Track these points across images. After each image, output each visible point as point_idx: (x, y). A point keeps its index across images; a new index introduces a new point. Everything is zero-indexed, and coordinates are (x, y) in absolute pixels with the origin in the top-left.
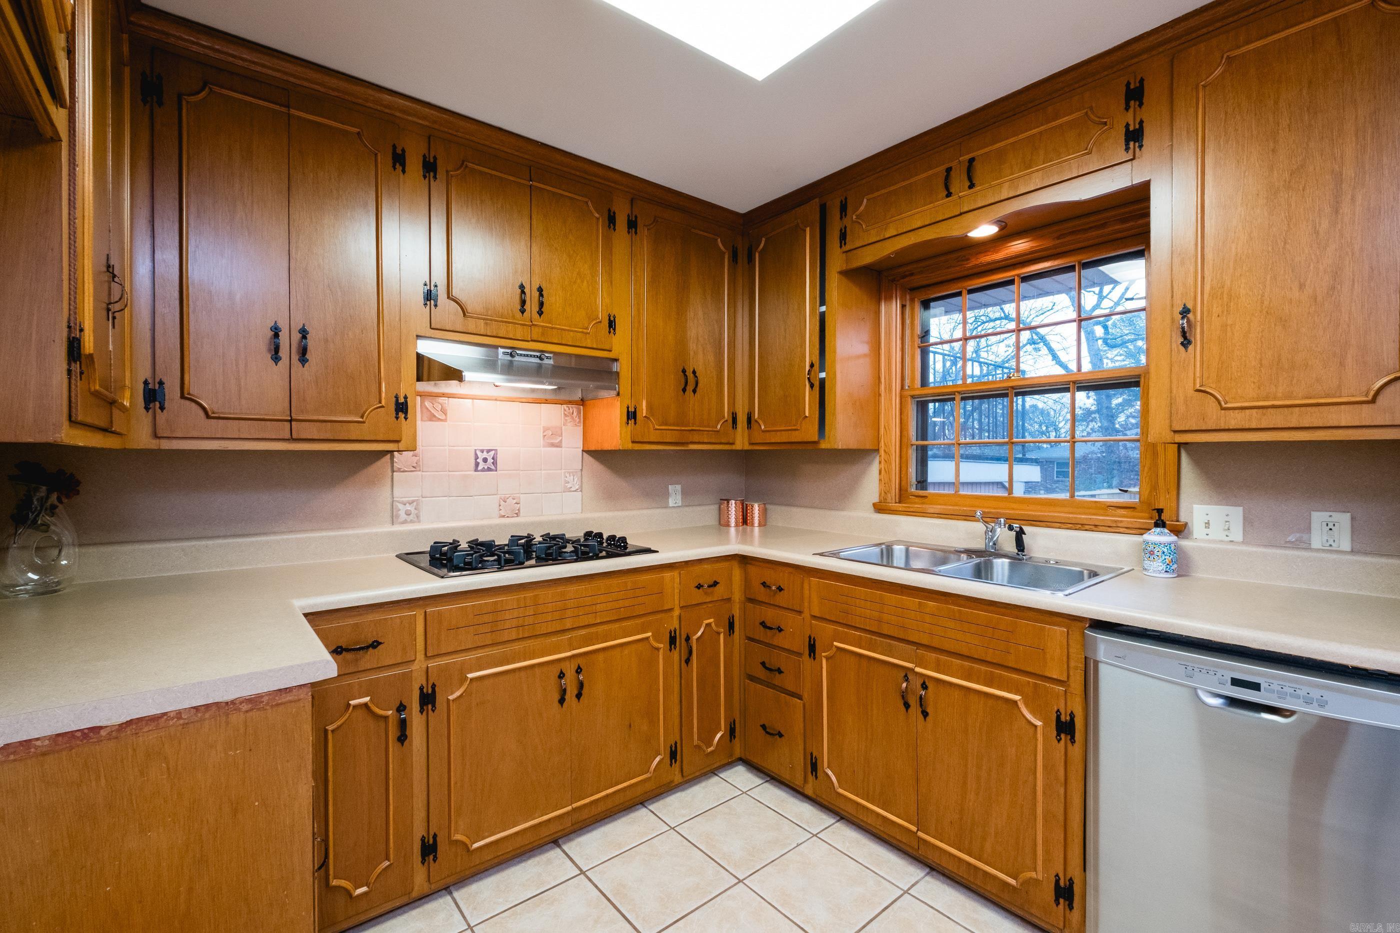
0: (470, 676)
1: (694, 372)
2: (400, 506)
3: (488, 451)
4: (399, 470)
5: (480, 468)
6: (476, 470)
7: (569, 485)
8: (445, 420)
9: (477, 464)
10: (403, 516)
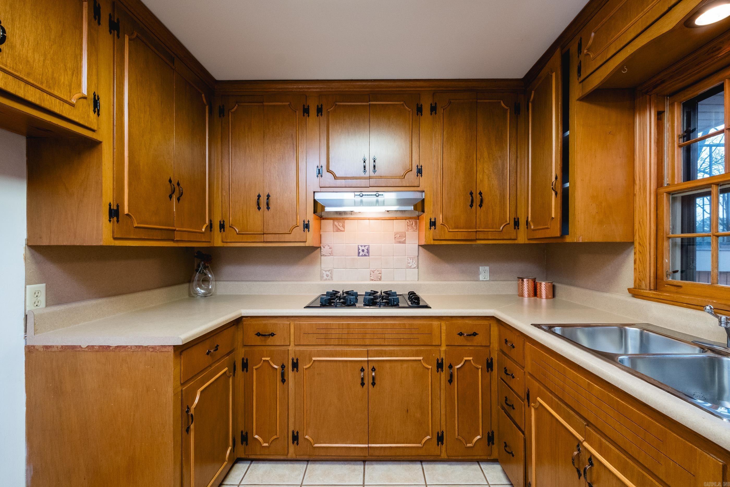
0: (314, 359)
1: (480, 193)
2: (324, 272)
3: (365, 246)
4: (324, 255)
5: (360, 254)
6: (359, 256)
7: (410, 265)
8: (344, 231)
9: (359, 253)
10: (325, 277)
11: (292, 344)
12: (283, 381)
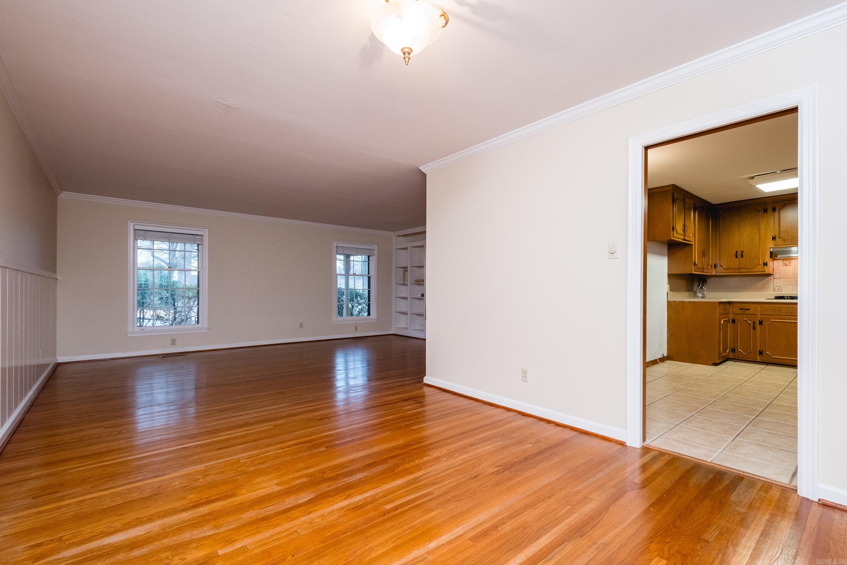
0: (771, 320)
4: (775, 279)
8: (789, 265)
10: (776, 289)
11: (759, 314)
12: (754, 328)
